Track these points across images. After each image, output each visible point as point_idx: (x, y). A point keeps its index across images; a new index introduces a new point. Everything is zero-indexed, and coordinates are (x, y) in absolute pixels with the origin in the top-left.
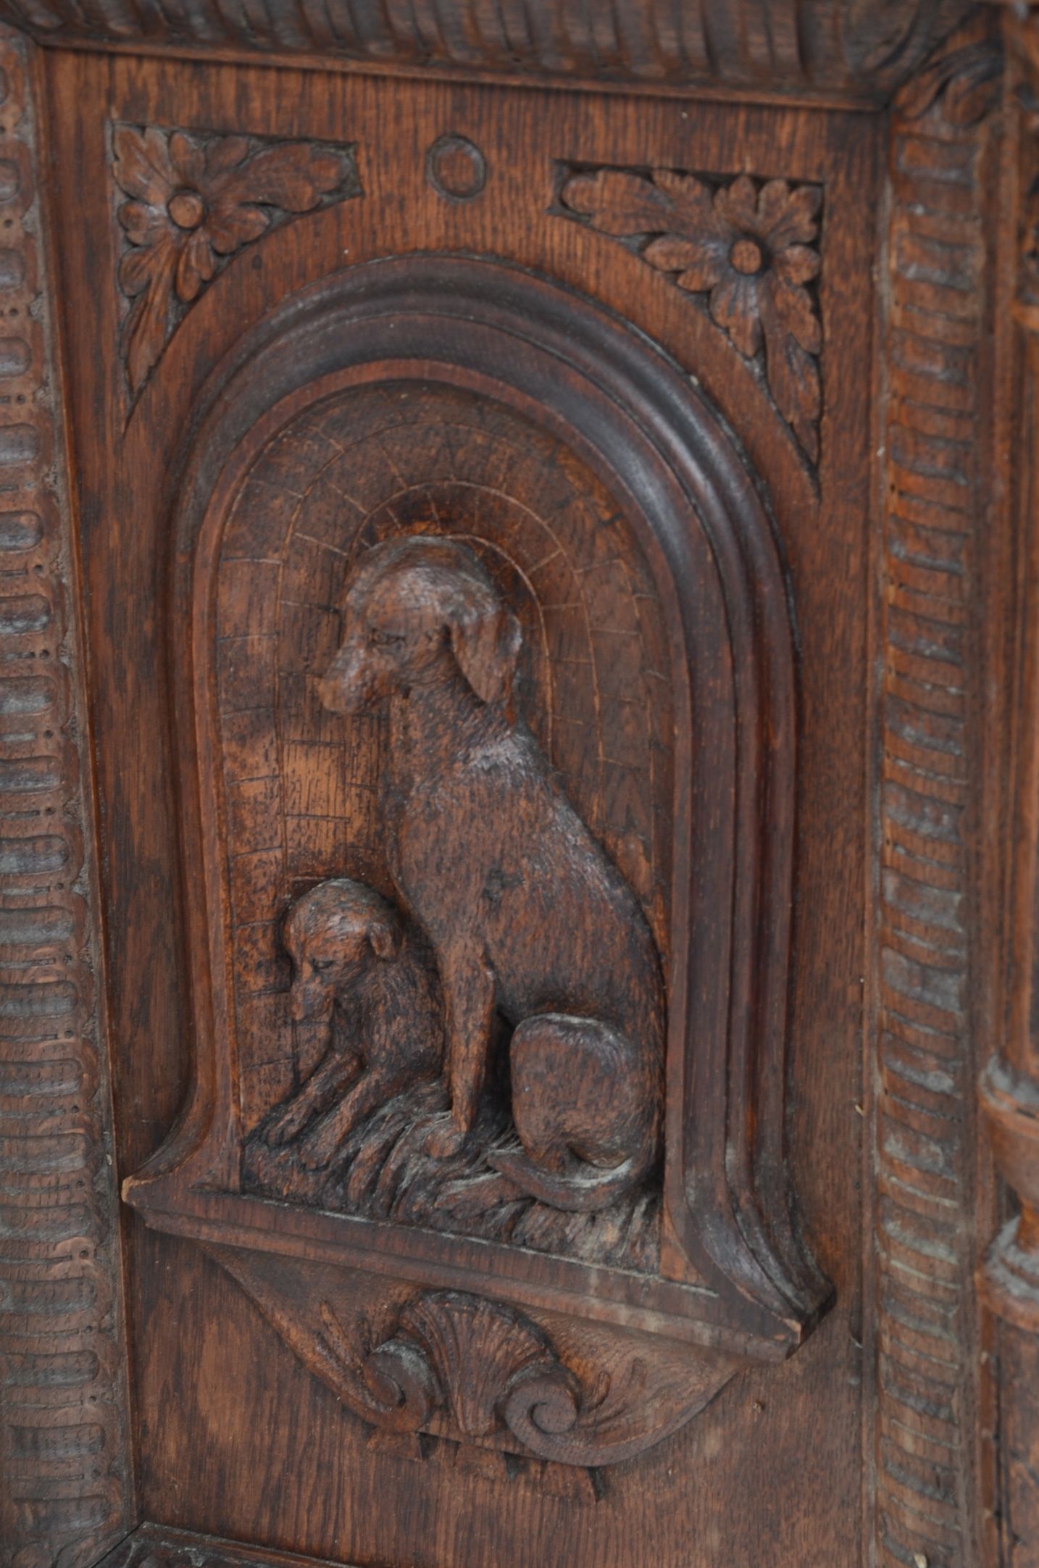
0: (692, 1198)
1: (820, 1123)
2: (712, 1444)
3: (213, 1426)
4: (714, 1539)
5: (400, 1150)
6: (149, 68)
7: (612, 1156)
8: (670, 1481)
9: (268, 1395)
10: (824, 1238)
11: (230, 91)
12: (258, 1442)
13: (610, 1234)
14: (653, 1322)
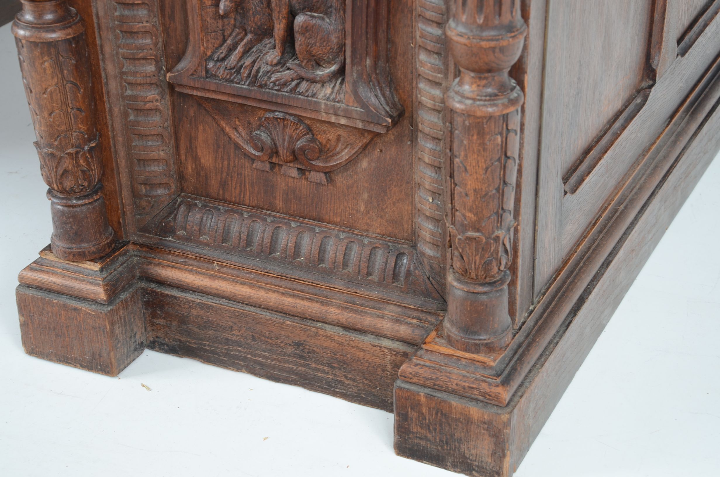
0: (355, 77)
1: (399, 51)
2: (364, 164)
3: (203, 161)
4: (365, 196)
5: (259, 62)
7: (330, 63)
8: (351, 177)
9: (220, 150)
10: (401, 91)
12: (217, 166)
13: (328, 91)
14: (343, 121)
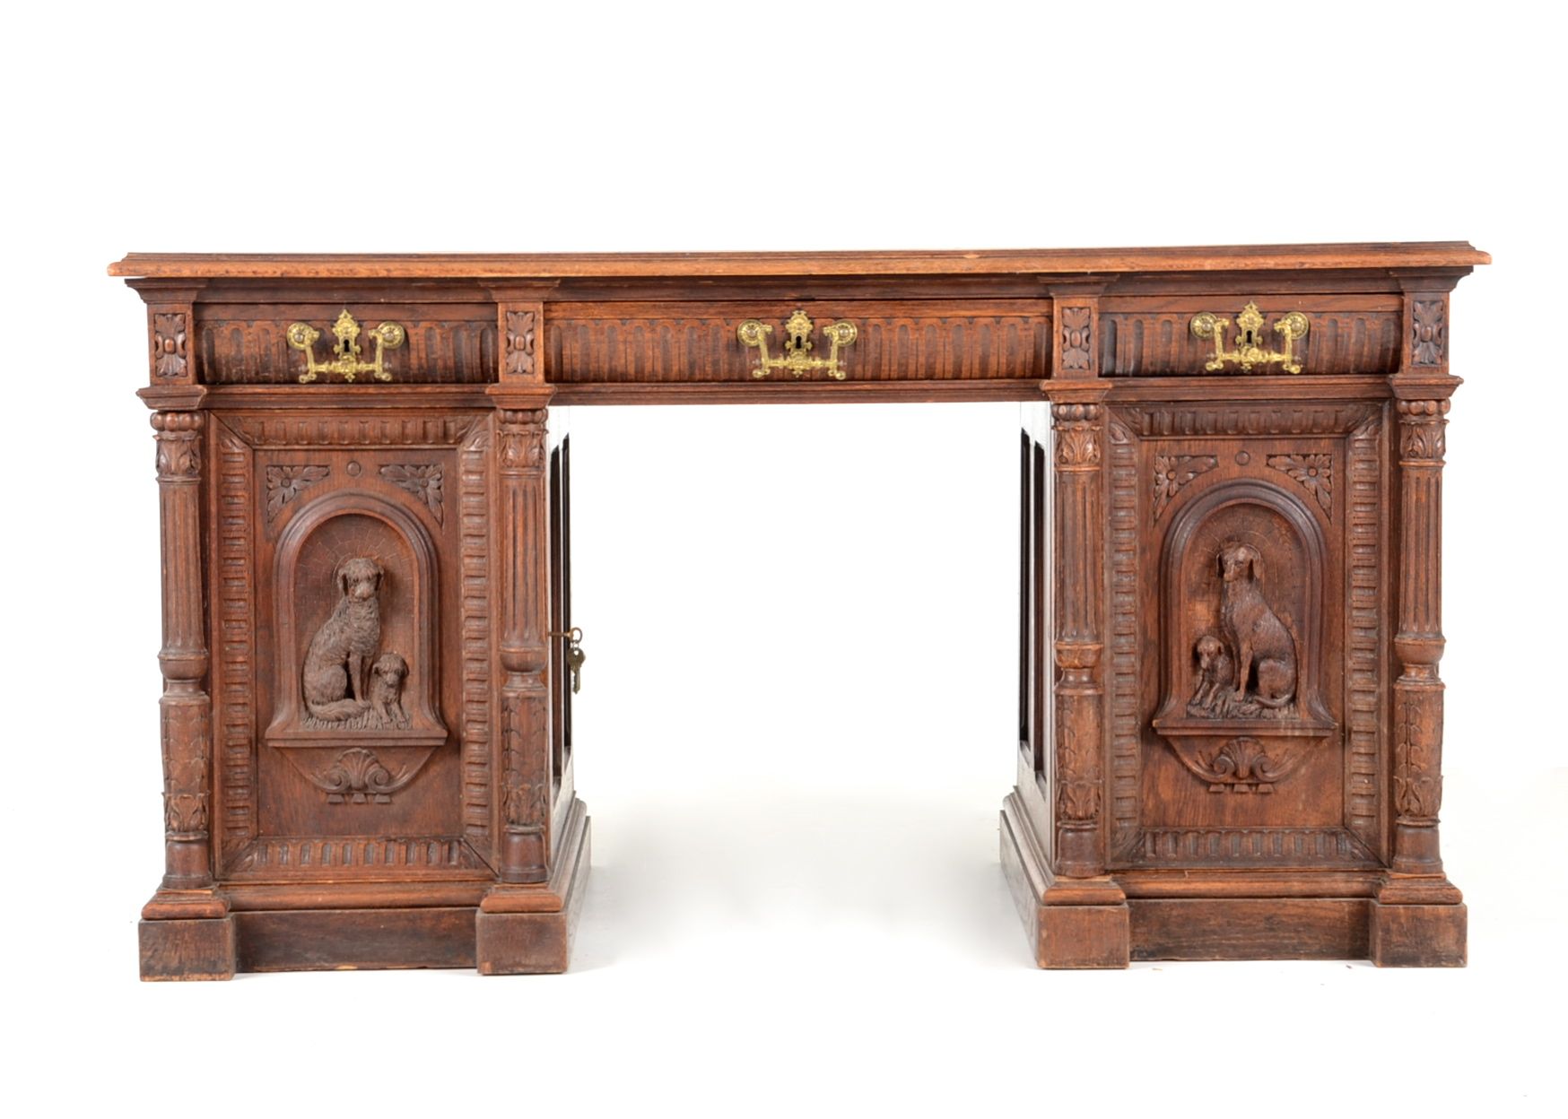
0: (1306, 700)
3: (1163, 796)
6: (1166, 443)
7: (1284, 693)
8: (1292, 783)
9: (1180, 781)
10: (1333, 709)
11: (1186, 446)
12: (1175, 799)
13: (1285, 713)
